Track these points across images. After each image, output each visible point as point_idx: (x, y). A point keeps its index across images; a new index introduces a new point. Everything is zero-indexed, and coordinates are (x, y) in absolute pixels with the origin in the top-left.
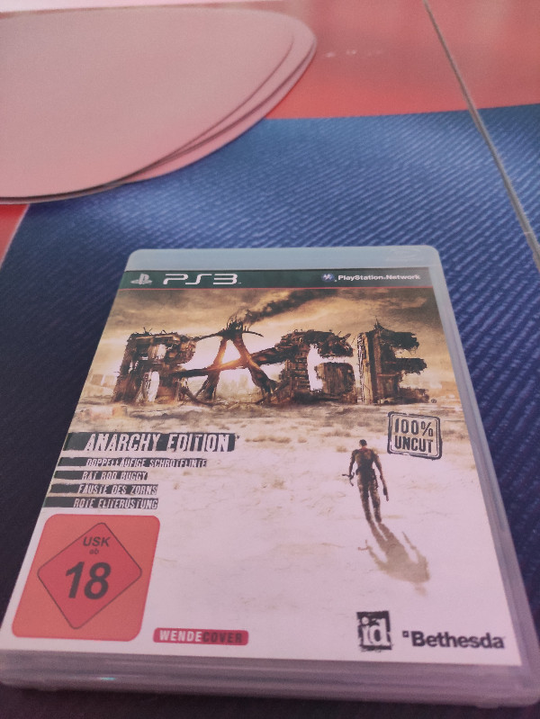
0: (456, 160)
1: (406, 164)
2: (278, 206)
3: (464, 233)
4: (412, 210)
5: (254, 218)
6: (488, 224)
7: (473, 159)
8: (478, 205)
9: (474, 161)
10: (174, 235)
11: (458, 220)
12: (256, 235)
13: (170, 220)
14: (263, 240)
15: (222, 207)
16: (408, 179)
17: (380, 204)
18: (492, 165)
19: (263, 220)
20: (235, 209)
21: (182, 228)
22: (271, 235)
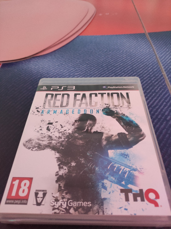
0: (141, 49)
1: (125, 50)
2: (83, 64)
3: (143, 73)
4: (127, 66)
5: (76, 68)
6: (151, 70)
7: (146, 49)
8: (147, 64)
9: (146, 50)
10: (49, 74)
11: (141, 69)
12: (76, 74)
13: (48, 69)
14: (78, 76)
15: (65, 64)
16: (125, 56)
17: (116, 64)
18: (152, 51)
19: (78, 69)
20: (69, 65)
21: (52, 72)
22: (81, 74)
